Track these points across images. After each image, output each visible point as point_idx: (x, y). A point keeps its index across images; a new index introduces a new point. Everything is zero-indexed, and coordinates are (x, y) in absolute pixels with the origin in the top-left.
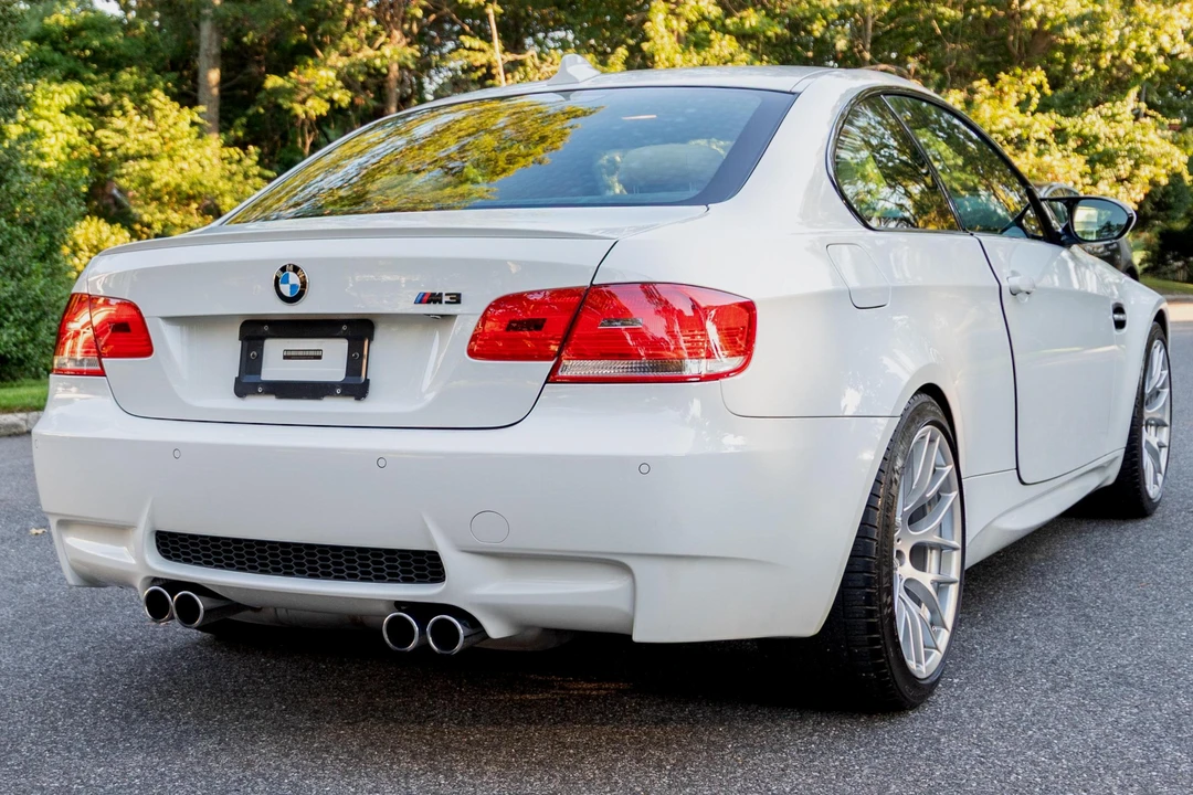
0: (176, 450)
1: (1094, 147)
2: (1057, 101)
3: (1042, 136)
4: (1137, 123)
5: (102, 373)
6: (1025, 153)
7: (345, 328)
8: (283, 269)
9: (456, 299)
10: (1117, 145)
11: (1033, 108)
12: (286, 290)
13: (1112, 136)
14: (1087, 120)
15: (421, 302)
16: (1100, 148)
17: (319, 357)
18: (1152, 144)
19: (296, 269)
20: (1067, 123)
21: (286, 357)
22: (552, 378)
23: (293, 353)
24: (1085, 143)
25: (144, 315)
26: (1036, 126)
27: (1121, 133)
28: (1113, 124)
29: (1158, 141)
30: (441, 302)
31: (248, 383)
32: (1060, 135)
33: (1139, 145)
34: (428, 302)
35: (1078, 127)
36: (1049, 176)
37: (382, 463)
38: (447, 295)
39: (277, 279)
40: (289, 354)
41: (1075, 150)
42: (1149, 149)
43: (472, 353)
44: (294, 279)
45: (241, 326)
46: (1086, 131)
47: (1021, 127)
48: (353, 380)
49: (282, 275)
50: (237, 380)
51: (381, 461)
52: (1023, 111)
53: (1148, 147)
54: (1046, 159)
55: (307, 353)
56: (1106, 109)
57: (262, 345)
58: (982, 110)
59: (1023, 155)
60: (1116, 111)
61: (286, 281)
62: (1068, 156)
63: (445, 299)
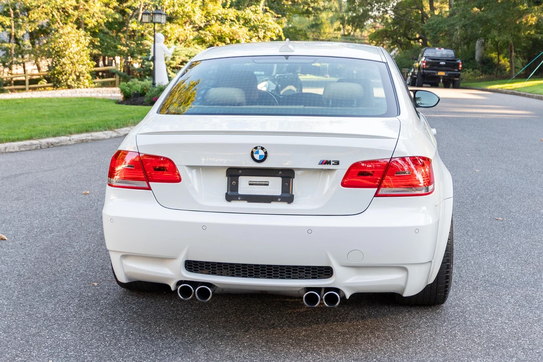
0: (204, 227)
1: (250, 24)
2: (234, 3)
3: (232, 19)
4: (265, 15)
5: (149, 188)
6: (224, 25)
7: (280, 173)
8: (256, 148)
9: (337, 163)
10: (258, 23)
11: (228, 6)
12: (257, 157)
13: (257, 20)
14: (246, 12)
15: (321, 164)
16: (252, 24)
17: (268, 185)
18: (271, 23)
19: (262, 148)
20: (239, 13)
21: (250, 184)
22: (376, 195)
23: (254, 183)
24: (247, 22)
25: (176, 164)
26: (230, 14)
27: (260, 19)
28: (256, 14)
29: (273, 22)
30: (330, 164)
31: (232, 195)
32: (238, 18)
33: (266, 24)
34: (325, 164)
35: (244, 15)
36: (237, 36)
37: (310, 232)
38: (333, 161)
39: (252, 152)
40: (252, 183)
41: (243, 25)
42: (270, 26)
43: (343, 185)
44: (262, 153)
45: (227, 171)
46: (246, 17)
47: (223, 14)
48: (286, 195)
49: (255, 151)
50: (227, 194)
51: (310, 231)
52: (224, 7)
53: (269, 25)
54: (233, 28)
55: (261, 183)
56: (253, 8)
57: (238, 179)
58: (209, 6)
59: (224, 26)
60: (256, 9)
61: (257, 153)
62: (241, 27)
63: (332, 163)
